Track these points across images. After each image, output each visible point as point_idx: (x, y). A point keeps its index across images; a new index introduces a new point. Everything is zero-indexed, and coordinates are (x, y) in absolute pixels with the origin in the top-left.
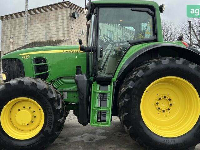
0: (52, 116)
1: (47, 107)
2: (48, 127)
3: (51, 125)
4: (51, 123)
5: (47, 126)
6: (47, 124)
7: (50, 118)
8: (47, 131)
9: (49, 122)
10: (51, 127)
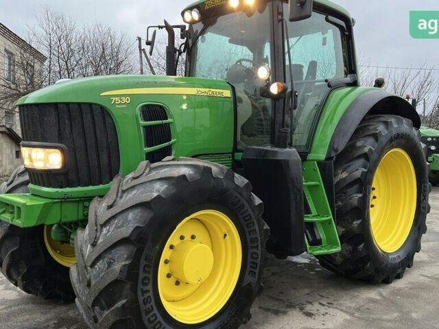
0: (257, 247)
1: (250, 227)
2: (249, 274)
3: (255, 268)
4: (256, 264)
5: (247, 272)
6: (249, 269)
7: (254, 253)
8: (250, 284)
9: (252, 262)
10: (255, 273)
